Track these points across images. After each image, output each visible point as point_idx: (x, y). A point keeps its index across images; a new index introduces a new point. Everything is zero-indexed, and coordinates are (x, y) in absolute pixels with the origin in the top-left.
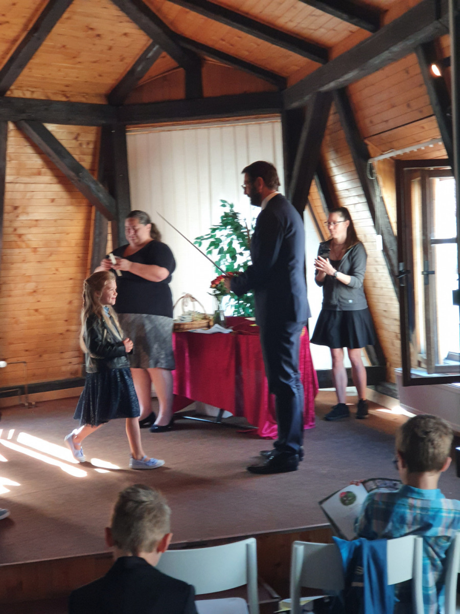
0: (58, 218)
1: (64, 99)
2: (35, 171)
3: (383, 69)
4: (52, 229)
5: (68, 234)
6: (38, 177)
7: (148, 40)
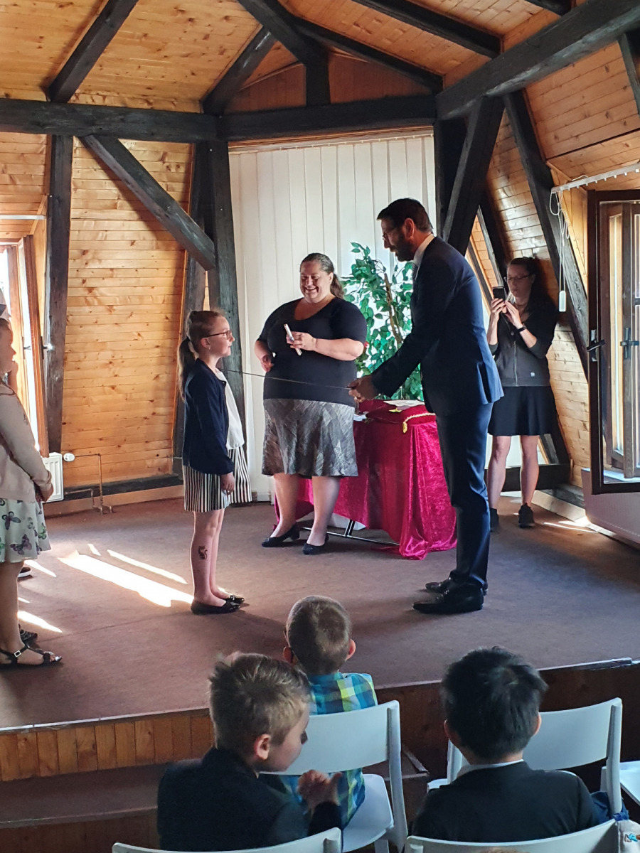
0: (139, 266)
1: (146, 106)
2: (108, 203)
3: (574, 65)
4: (133, 281)
5: (153, 287)
6: (113, 211)
7: (258, 26)
